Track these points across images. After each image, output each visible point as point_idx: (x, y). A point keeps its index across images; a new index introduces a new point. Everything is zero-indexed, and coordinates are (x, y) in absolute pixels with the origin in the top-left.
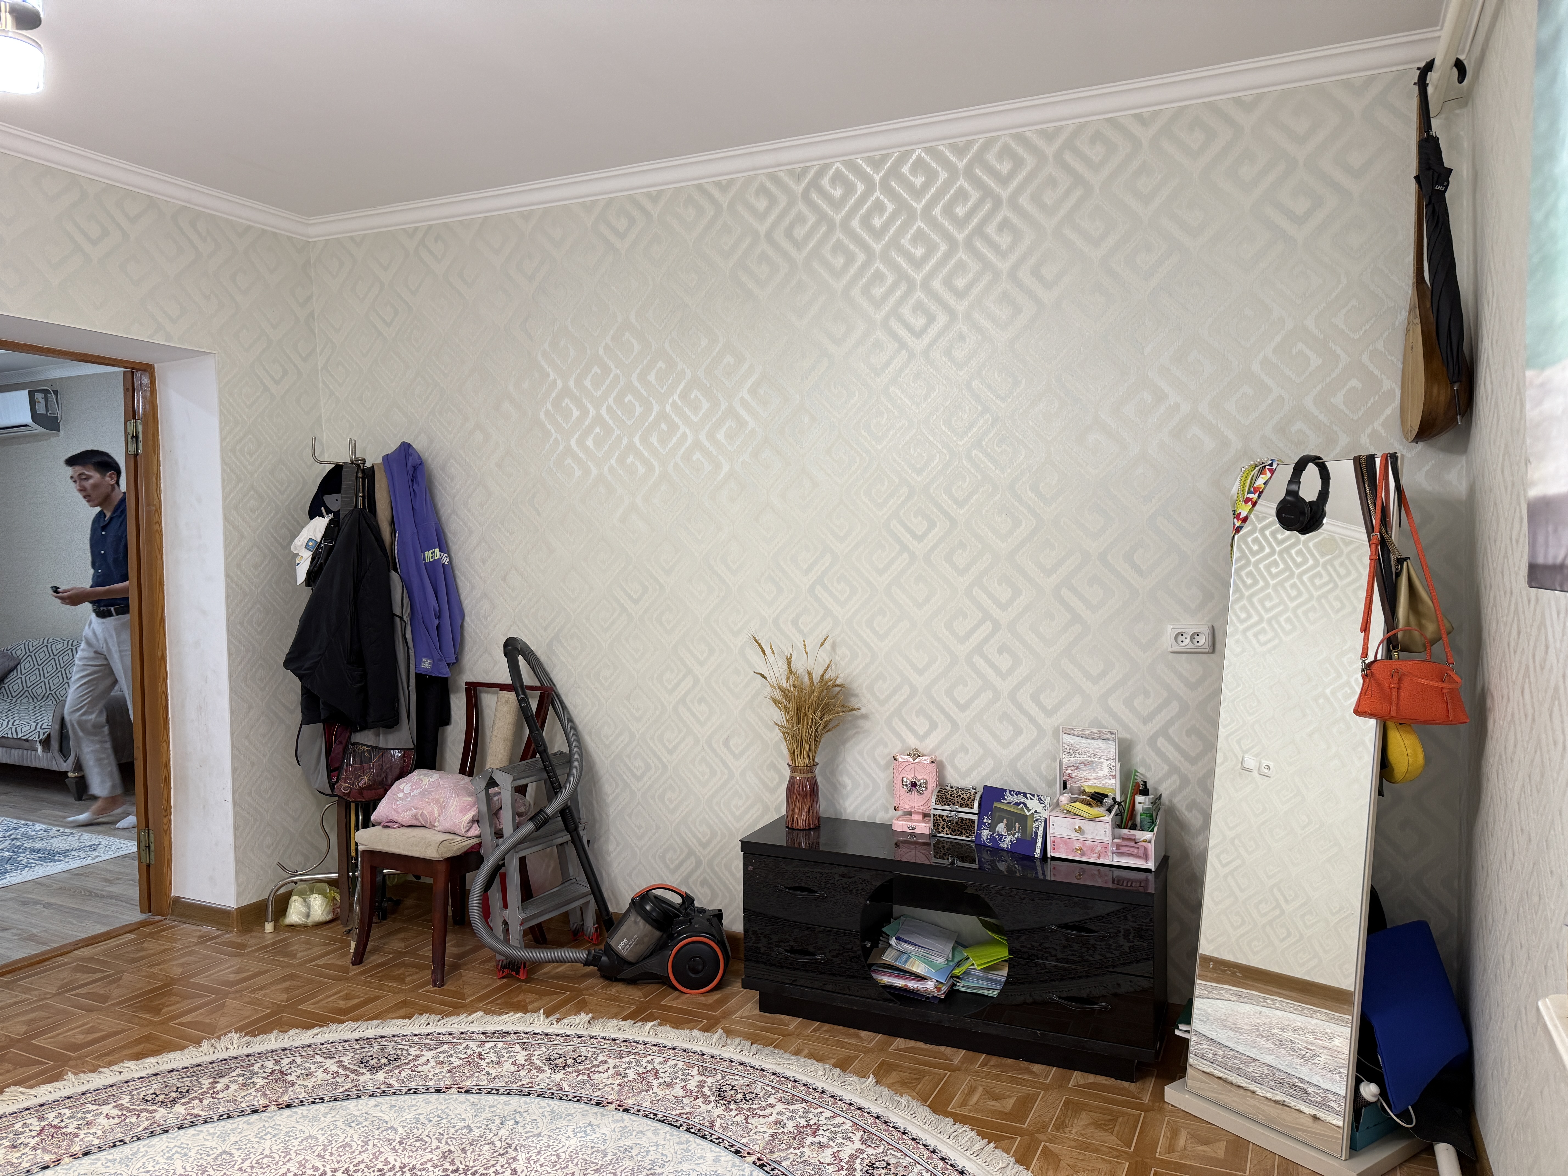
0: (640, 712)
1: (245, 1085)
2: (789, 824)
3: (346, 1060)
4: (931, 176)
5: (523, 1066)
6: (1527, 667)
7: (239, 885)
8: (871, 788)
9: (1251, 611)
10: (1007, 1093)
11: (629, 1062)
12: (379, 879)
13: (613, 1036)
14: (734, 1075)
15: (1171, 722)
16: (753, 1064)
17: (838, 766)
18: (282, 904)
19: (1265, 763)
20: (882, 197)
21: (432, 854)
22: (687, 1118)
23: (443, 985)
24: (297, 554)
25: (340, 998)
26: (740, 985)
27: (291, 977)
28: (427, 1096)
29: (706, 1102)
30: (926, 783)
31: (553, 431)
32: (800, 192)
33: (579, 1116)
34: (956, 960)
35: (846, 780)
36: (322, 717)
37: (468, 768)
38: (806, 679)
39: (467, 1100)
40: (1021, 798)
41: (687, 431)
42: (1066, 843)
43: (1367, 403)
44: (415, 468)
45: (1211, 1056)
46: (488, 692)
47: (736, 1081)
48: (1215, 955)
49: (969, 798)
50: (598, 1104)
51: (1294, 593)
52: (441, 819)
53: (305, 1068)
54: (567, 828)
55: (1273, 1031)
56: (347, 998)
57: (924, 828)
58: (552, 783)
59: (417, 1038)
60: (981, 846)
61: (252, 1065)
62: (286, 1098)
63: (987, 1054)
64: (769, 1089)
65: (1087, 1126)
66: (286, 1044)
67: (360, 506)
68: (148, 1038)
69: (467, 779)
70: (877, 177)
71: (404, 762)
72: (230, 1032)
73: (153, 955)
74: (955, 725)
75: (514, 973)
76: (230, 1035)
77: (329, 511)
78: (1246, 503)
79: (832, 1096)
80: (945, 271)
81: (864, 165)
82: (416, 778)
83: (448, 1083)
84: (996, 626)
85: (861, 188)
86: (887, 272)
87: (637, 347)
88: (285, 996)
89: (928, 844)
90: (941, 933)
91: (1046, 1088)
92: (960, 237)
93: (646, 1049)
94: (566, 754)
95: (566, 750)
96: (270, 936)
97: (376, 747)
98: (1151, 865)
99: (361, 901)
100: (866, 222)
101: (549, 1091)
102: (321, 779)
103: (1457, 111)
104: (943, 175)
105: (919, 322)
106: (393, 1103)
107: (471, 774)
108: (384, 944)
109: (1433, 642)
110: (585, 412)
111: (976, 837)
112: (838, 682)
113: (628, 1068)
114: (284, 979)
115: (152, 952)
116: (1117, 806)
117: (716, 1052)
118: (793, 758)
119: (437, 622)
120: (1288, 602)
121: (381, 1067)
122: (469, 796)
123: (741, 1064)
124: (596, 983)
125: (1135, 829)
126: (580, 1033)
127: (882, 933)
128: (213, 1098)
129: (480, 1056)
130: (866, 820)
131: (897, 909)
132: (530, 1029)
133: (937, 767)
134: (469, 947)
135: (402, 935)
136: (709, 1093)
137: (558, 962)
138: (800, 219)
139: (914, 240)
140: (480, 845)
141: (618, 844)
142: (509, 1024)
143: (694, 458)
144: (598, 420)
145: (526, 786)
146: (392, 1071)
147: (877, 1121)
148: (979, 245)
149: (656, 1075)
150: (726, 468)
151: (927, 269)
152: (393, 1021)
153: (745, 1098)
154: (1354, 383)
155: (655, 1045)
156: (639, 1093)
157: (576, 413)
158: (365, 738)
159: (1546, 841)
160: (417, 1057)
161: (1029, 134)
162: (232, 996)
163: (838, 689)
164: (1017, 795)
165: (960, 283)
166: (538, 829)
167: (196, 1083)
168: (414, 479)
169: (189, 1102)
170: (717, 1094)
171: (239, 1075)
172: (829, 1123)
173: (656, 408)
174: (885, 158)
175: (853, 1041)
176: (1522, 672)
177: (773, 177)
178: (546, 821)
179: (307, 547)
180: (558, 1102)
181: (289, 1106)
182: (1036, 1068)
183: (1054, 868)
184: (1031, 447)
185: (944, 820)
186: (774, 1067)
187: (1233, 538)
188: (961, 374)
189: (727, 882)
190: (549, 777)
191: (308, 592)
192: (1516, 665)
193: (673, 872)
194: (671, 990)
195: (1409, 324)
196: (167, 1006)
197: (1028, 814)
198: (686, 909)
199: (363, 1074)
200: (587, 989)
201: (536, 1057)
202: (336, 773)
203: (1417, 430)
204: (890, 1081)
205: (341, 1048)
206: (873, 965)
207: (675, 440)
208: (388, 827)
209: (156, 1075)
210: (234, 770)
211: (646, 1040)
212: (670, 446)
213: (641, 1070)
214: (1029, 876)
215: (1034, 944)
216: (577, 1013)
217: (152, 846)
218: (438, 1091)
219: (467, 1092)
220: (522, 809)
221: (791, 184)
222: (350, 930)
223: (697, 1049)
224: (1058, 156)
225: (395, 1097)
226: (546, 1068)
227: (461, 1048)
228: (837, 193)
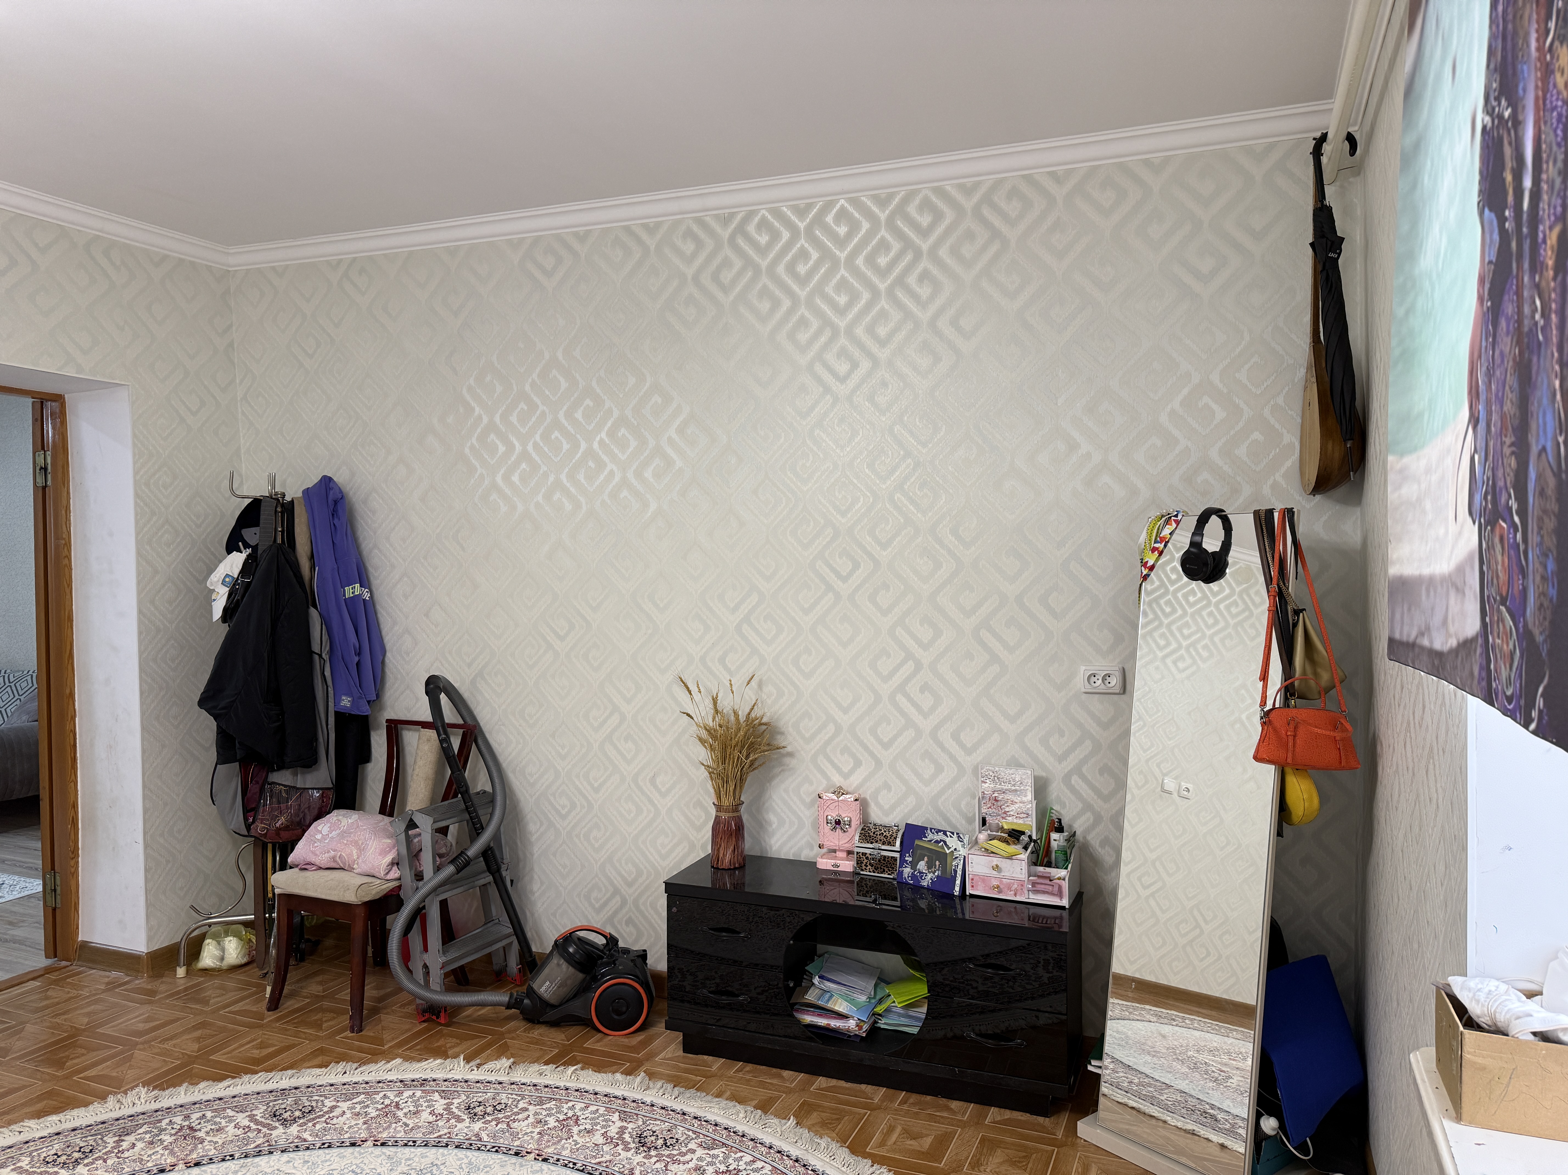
0: (566, 750)
1: (151, 1143)
2: (713, 863)
3: (259, 1114)
4: (854, 227)
5: (442, 1115)
6: (1409, 723)
7: (149, 929)
8: (796, 826)
9: (1171, 638)
10: (924, 1132)
11: (549, 1109)
12: (297, 920)
13: (534, 1081)
14: (656, 1119)
15: (1083, 761)
16: (674, 1107)
17: (764, 804)
18: (195, 947)
19: (1184, 785)
20: (806, 245)
21: (350, 897)
22: (607, 1167)
23: (361, 1031)
24: (214, 590)
25: (253, 1047)
26: (664, 1024)
27: (203, 1025)
28: (342, 1150)
29: (627, 1149)
30: (850, 821)
31: (478, 467)
32: (727, 236)
33: (497, 1167)
34: (878, 997)
35: (772, 817)
36: (238, 757)
37: (387, 809)
38: (732, 718)
39: (384, 1153)
40: (941, 836)
41: (615, 468)
42: (984, 881)
43: (1269, 455)
44: (336, 502)
45: (1126, 1084)
46: (409, 730)
47: (657, 1126)
48: (1137, 976)
49: (892, 836)
50: (517, 1154)
51: (1211, 621)
52: (360, 861)
53: (215, 1123)
54: (489, 869)
55: (1190, 1053)
56: (262, 1046)
57: (847, 866)
58: (474, 824)
59: (332, 1088)
60: (902, 884)
61: (160, 1121)
62: (194, 1156)
63: (907, 1091)
64: (690, 1133)
65: (1001, 1164)
66: (196, 1097)
67: (279, 541)
68: (50, 1094)
69: (387, 819)
70: (802, 225)
71: (323, 802)
72: (137, 1086)
73: (58, 1003)
74: (878, 763)
75: (434, 1017)
76: (137, 1090)
77: (247, 546)
78: (1153, 552)
79: (752, 1140)
80: (868, 319)
81: (789, 213)
82: (335, 819)
83: (364, 1135)
84: (918, 666)
85: (786, 235)
86: (812, 319)
87: (564, 385)
88: (196, 1046)
89: (852, 882)
90: (864, 970)
91: (963, 1125)
92: (882, 286)
93: (568, 1095)
94: (490, 793)
95: (488, 788)
96: (182, 981)
97: (294, 787)
98: (1065, 902)
99: (278, 945)
100: (791, 268)
101: (467, 1142)
102: (237, 818)
103: (1351, 180)
104: (866, 226)
105: (843, 368)
106: (306, 1158)
107: (391, 815)
108: (301, 988)
109: (1327, 690)
110: (511, 447)
111: (898, 874)
112: (764, 720)
113: (548, 1115)
114: (196, 1028)
115: (57, 1000)
116: (1033, 844)
117: (638, 1097)
118: (719, 797)
119: (356, 659)
120: (1206, 630)
121: (295, 1120)
122: (389, 838)
123: (663, 1108)
124: (518, 1025)
125: (1050, 867)
126: (500, 1079)
127: (805, 972)
128: (118, 1158)
129: (397, 1105)
130: (791, 858)
131: (821, 948)
132: (449, 1076)
133: (861, 805)
134: (389, 990)
135: (319, 978)
136: (629, 1140)
137: (478, 1005)
138: (726, 263)
139: (839, 288)
140: (399, 887)
141: (542, 883)
142: (429, 1071)
143: (622, 496)
144: (524, 456)
145: (447, 827)
146: (305, 1124)
147: (797, 1164)
148: (900, 295)
149: (576, 1122)
150: (653, 506)
151: (850, 316)
152: (309, 1071)
153: (665, 1144)
154: (1256, 435)
155: (577, 1090)
156: (559, 1141)
157: (502, 449)
158: (283, 778)
159: (1424, 892)
160: (333, 1108)
161: (948, 188)
162: (141, 1046)
163: (764, 727)
164: (937, 833)
165: (882, 331)
166: (459, 871)
167: (100, 1142)
168: (334, 513)
169: (92, 1163)
170: (637, 1140)
171: (146, 1133)
172: (748, 1167)
173: (583, 445)
174: (810, 206)
175: (775, 1081)
176: (1405, 725)
177: (700, 222)
178: (468, 863)
179: (224, 583)
180: (476, 1154)
181: (197, 1164)
182: (955, 1104)
183: (973, 906)
184: (951, 491)
185: (867, 858)
186: (696, 1110)
187: (1141, 585)
188: (884, 419)
189: (653, 921)
190: (471, 818)
191: (224, 629)
192: (1400, 717)
193: (598, 911)
194: (595, 1032)
195: (1306, 381)
196: (72, 1059)
197: (948, 852)
198: (610, 950)
199: (276, 1128)
200: (509, 1031)
201: (456, 1105)
202: (252, 813)
203: (1314, 484)
204: (810, 1122)
205: (253, 1101)
206: (796, 1004)
207: (602, 477)
208: (306, 869)
209: (58, 1134)
210: (145, 811)
211: (568, 1085)
212: (597, 483)
213: (562, 1117)
214: (949, 915)
215: (956, 976)
216: (498, 1058)
217: (58, 889)
218: (353, 1145)
219: (383, 1144)
220: (443, 850)
221: (718, 229)
222: (266, 974)
223: (619, 1093)
224: (977, 210)
225: (308, 1152)
226: (465, 1117)
227: (378, 1097)
228: (763, 239)
